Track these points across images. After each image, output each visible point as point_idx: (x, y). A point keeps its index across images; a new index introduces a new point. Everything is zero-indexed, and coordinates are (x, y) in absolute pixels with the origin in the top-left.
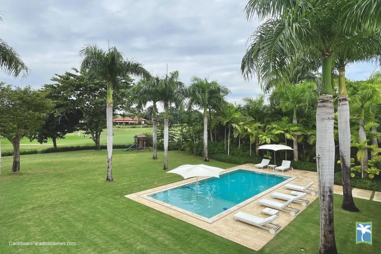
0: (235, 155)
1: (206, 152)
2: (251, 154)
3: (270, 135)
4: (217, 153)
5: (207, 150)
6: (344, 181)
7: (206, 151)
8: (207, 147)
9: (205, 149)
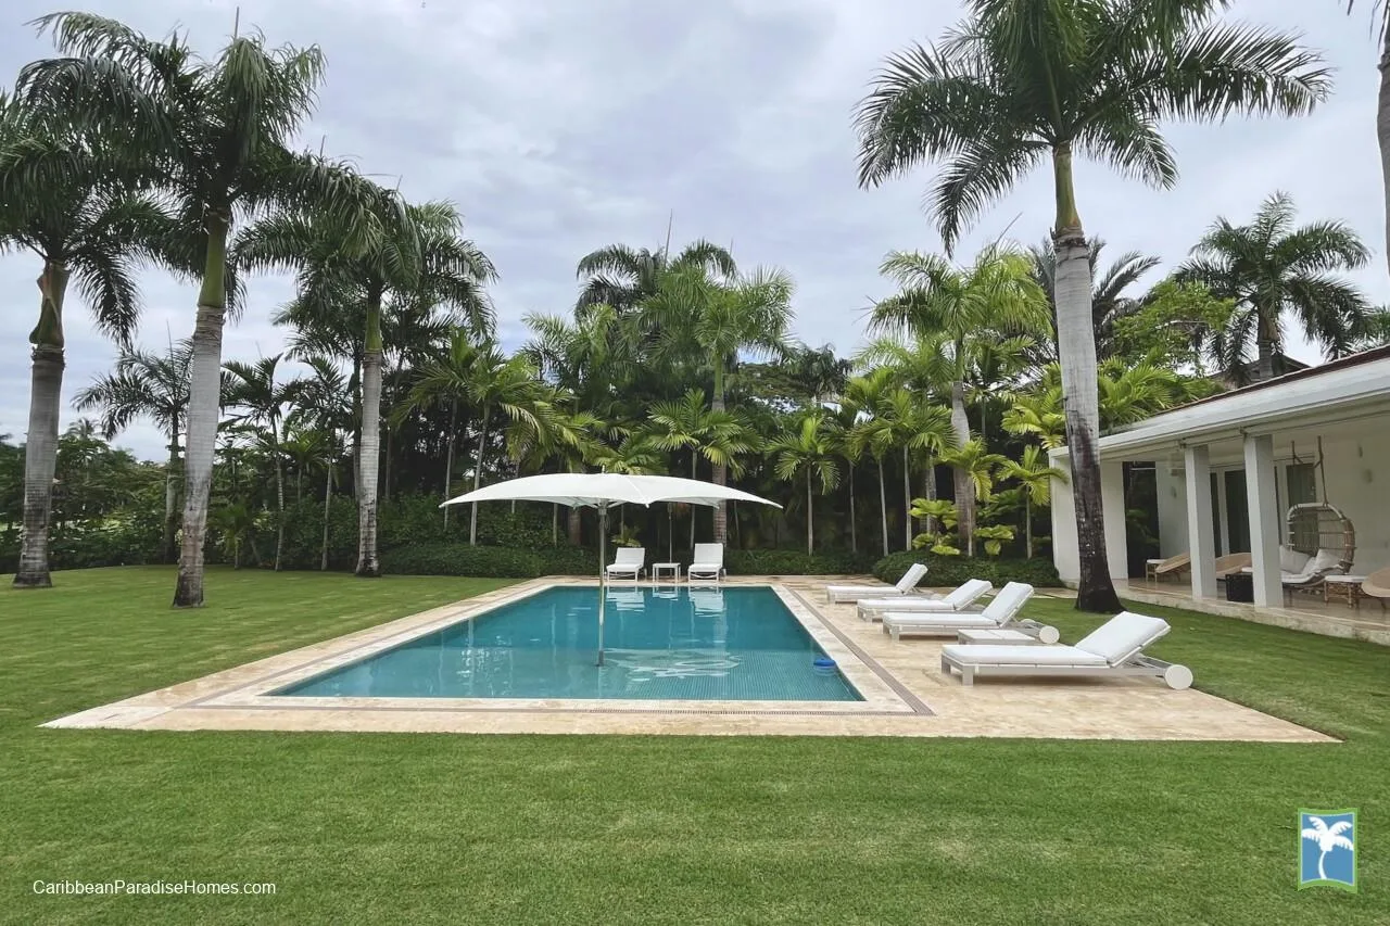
0: (500, 545)
1: (369, 533)
2: (555, 537)
3: (640, 456)
4: (407, 542)
5: (375, 523)
6: (1090, 515)
7: (368, 530)
8: (374, 507)
9: (364, 520)
